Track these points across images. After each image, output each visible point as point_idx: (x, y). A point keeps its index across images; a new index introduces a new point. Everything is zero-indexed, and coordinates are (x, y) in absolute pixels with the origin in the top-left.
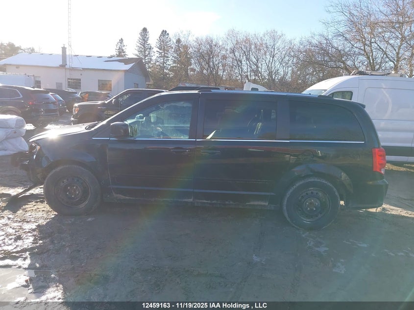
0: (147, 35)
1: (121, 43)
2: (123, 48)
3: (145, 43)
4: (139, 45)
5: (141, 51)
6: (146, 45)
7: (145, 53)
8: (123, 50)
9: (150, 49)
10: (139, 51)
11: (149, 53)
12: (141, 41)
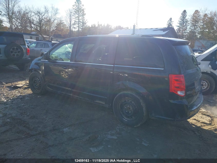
0: (185, 14)
1: (170, 21)
2: (171, 23)
3: (184, 19)
4: (180, 20)
5: (181, 24)
6: (184, 20)
7: (183, 25)
8: (171, 24)
9: (187, 22)
10: (179, 24)
11: (186, 25)
12: (182, 18)
